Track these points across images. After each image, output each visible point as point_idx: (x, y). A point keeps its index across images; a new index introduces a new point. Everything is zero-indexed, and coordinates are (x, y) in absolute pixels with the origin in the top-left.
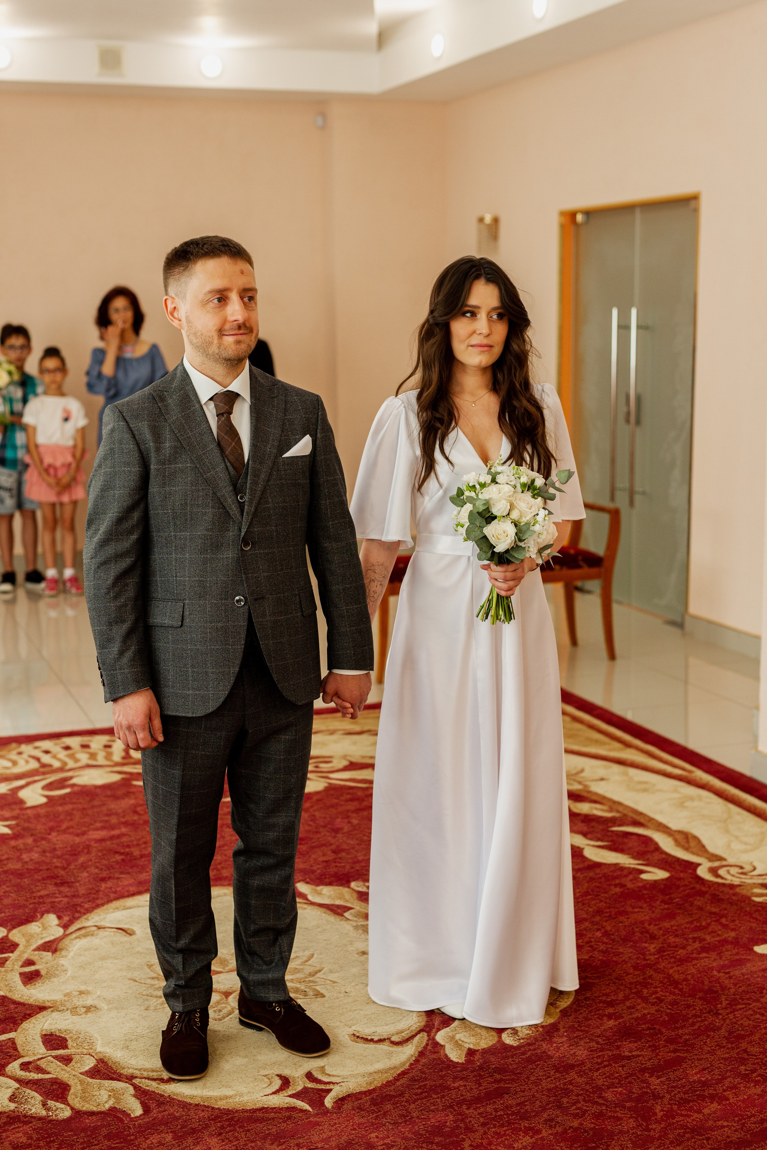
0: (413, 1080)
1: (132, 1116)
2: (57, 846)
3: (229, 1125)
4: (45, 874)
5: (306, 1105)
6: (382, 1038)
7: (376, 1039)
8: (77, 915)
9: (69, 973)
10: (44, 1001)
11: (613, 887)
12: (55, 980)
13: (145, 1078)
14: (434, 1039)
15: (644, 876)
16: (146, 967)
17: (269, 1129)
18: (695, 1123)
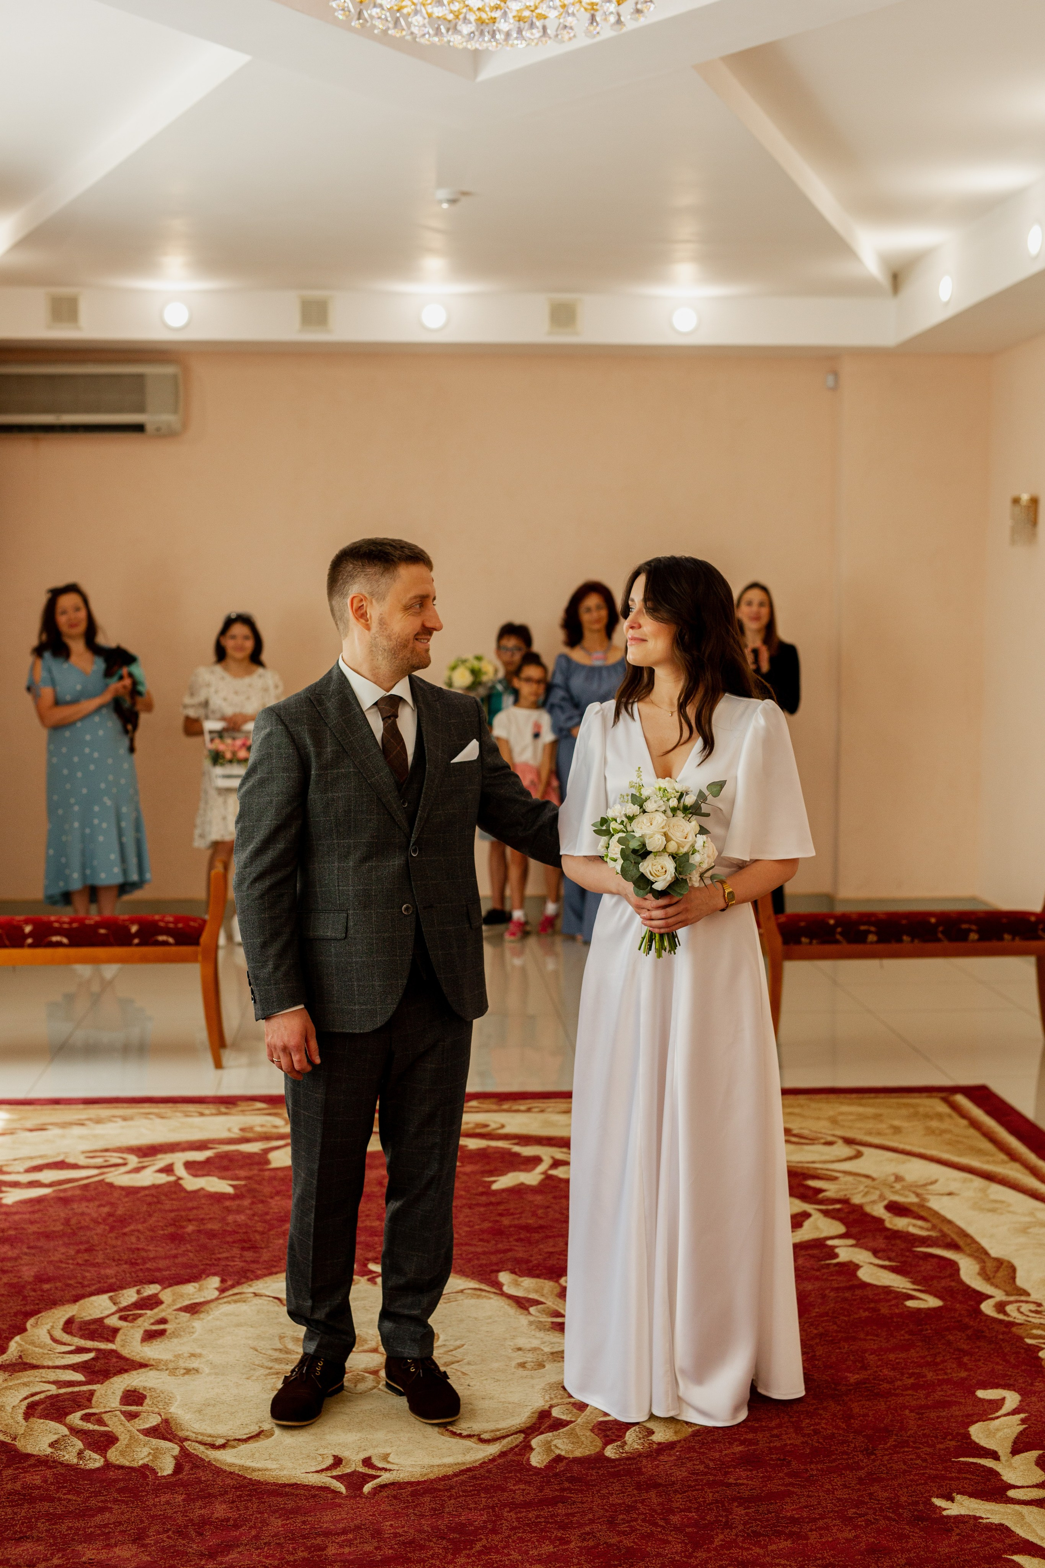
0: (474, 1477)
1: (159, 1474)
2: (271, 1211)
3: (247, 1495)
4: (237, 1237)
5: (341, 1486)
6: (472, 1433)
7: (465, 1433)
8: (243, 1280)
9: (195, 1336)
10: (150, 1359)
11: (861, 1311)
12: (175, 1340)
13: (197, 1442)
14: (529, 1441)
15: (910, 1303)
16: (277, 1339)
17: (285, 1504)
18: (749, 1557)
